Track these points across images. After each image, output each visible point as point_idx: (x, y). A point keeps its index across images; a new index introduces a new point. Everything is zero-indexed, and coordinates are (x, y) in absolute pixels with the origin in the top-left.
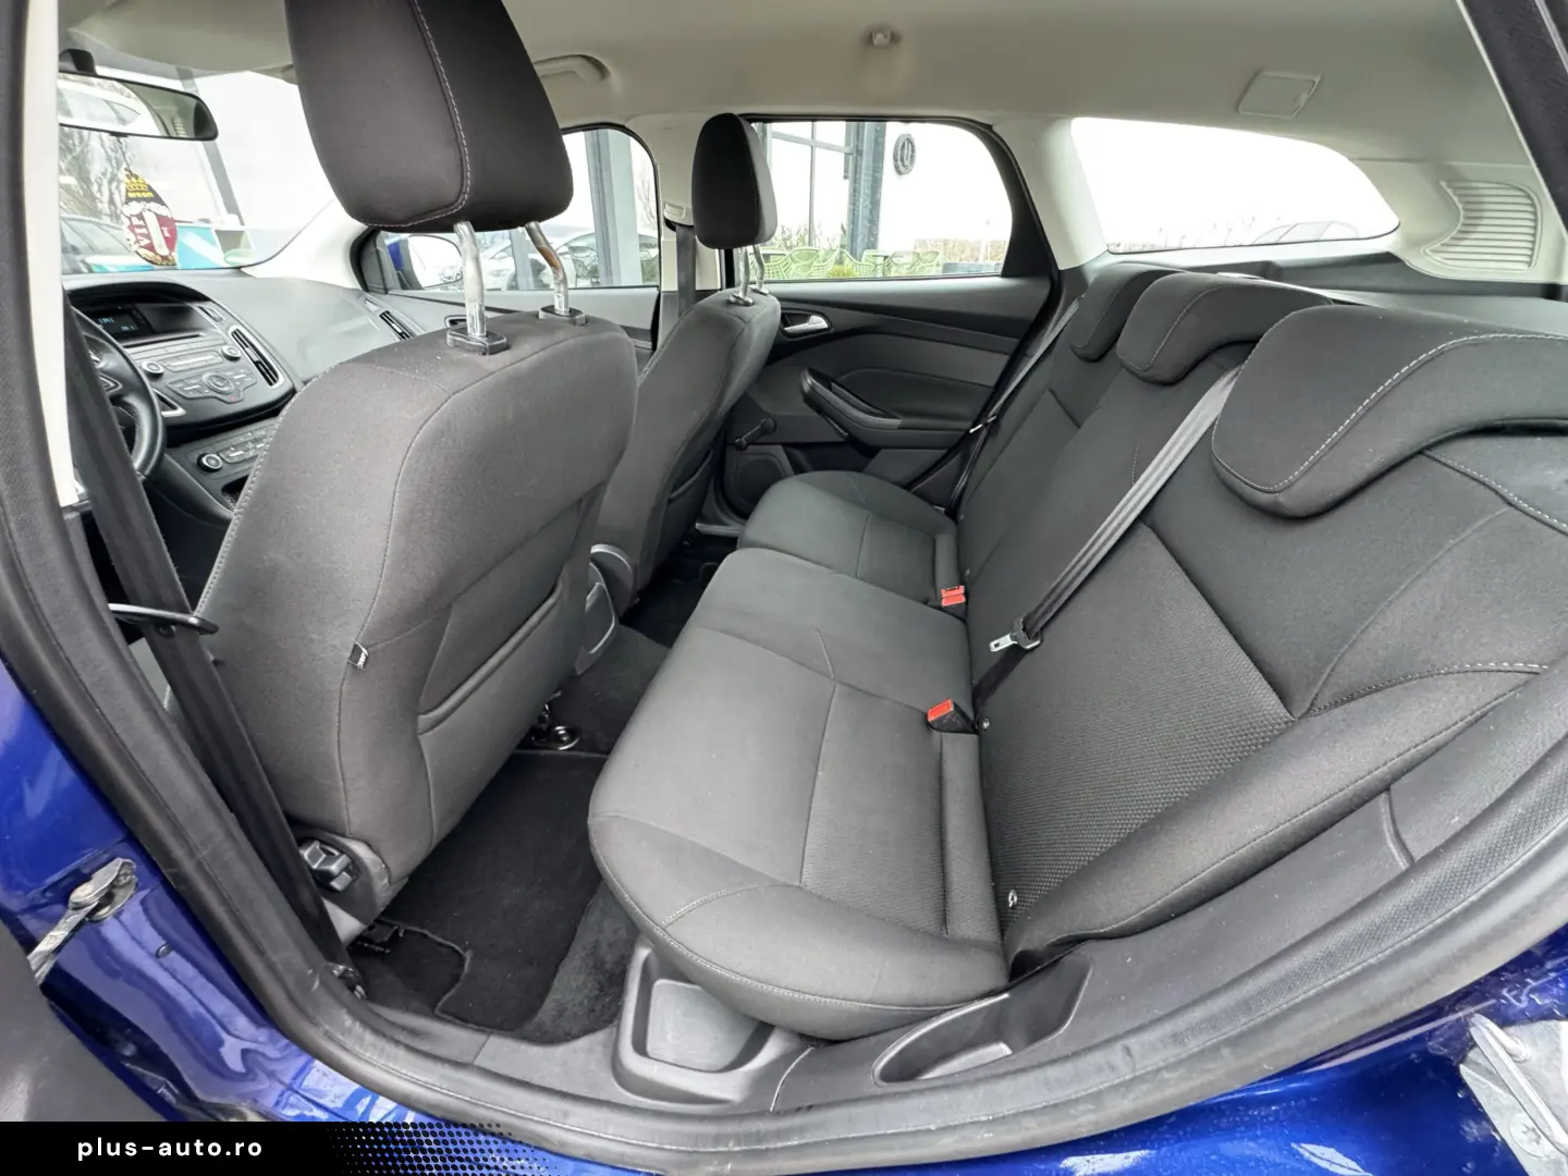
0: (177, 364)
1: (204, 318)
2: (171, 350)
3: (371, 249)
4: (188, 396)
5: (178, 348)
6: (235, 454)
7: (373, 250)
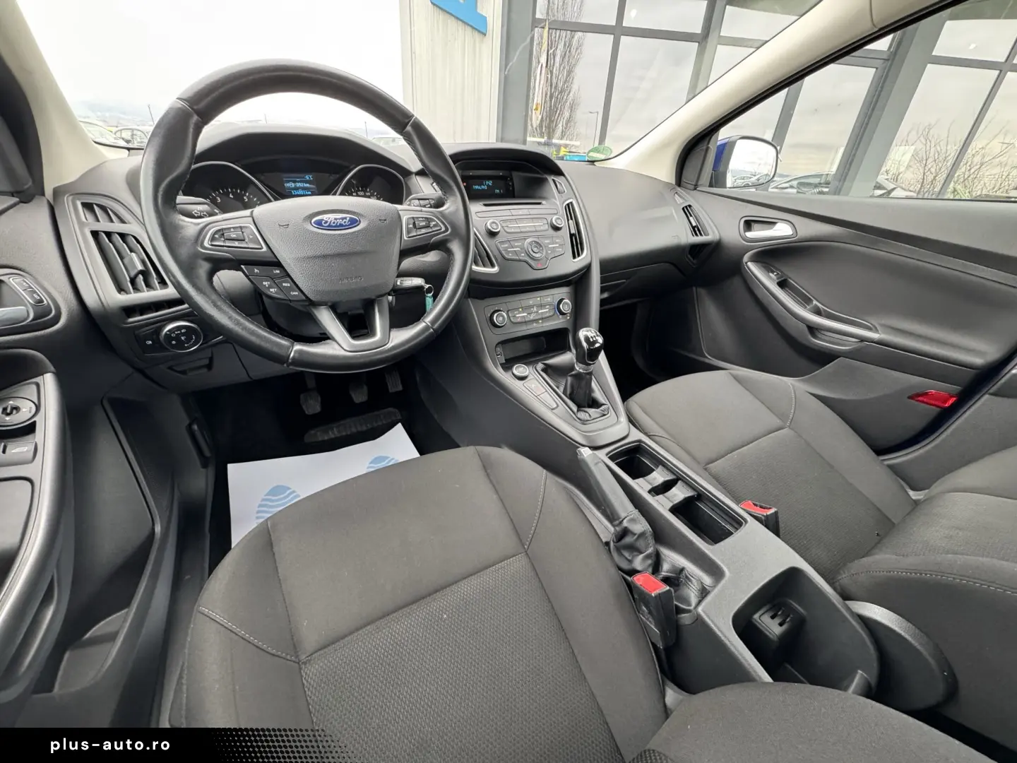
0: (513, 227)
1: (552, 190)
2: (514, 212)
3: (703, 147)
4: (506, 256)
5: (521, 212)
6: (521, 315)
7: (705, 147)
